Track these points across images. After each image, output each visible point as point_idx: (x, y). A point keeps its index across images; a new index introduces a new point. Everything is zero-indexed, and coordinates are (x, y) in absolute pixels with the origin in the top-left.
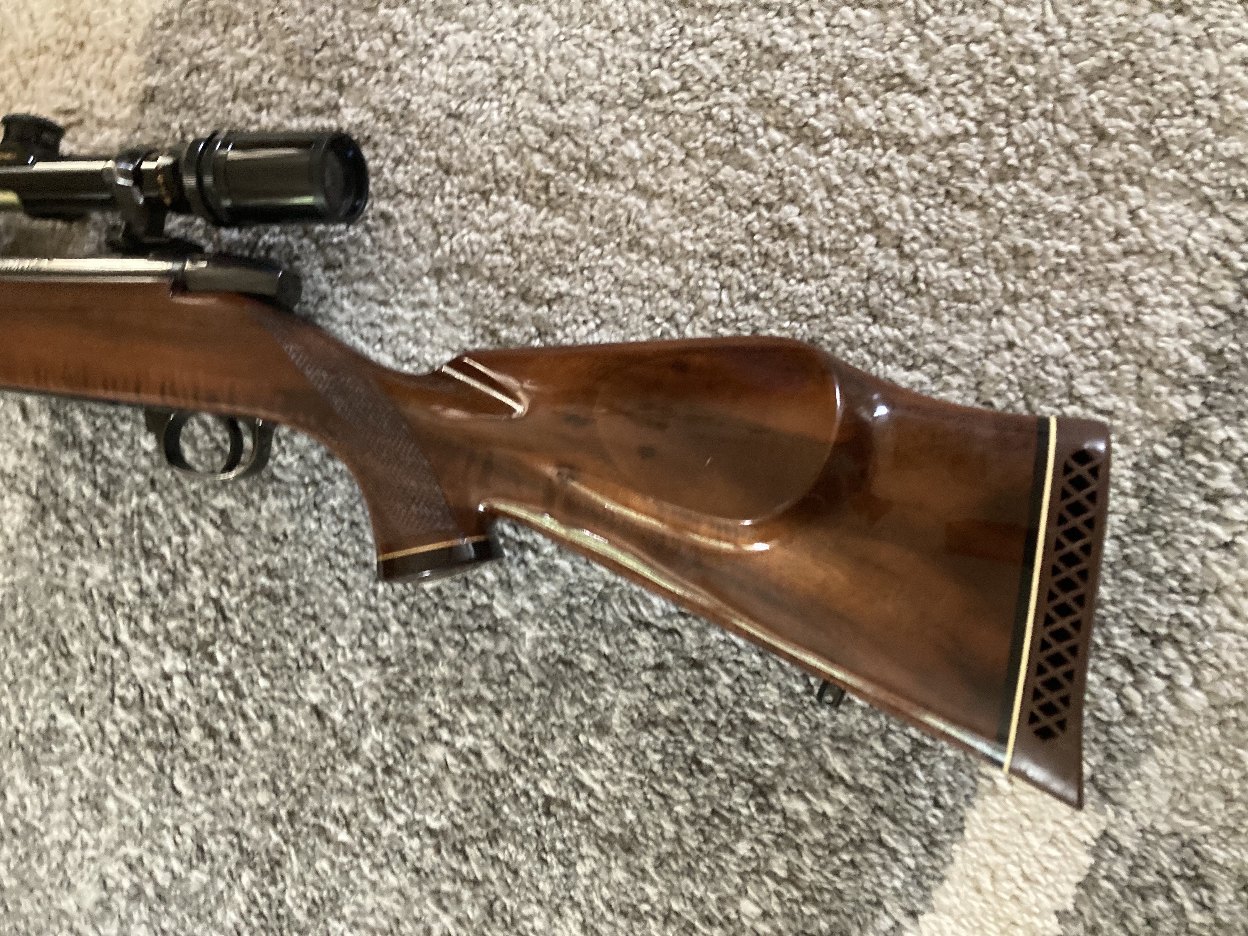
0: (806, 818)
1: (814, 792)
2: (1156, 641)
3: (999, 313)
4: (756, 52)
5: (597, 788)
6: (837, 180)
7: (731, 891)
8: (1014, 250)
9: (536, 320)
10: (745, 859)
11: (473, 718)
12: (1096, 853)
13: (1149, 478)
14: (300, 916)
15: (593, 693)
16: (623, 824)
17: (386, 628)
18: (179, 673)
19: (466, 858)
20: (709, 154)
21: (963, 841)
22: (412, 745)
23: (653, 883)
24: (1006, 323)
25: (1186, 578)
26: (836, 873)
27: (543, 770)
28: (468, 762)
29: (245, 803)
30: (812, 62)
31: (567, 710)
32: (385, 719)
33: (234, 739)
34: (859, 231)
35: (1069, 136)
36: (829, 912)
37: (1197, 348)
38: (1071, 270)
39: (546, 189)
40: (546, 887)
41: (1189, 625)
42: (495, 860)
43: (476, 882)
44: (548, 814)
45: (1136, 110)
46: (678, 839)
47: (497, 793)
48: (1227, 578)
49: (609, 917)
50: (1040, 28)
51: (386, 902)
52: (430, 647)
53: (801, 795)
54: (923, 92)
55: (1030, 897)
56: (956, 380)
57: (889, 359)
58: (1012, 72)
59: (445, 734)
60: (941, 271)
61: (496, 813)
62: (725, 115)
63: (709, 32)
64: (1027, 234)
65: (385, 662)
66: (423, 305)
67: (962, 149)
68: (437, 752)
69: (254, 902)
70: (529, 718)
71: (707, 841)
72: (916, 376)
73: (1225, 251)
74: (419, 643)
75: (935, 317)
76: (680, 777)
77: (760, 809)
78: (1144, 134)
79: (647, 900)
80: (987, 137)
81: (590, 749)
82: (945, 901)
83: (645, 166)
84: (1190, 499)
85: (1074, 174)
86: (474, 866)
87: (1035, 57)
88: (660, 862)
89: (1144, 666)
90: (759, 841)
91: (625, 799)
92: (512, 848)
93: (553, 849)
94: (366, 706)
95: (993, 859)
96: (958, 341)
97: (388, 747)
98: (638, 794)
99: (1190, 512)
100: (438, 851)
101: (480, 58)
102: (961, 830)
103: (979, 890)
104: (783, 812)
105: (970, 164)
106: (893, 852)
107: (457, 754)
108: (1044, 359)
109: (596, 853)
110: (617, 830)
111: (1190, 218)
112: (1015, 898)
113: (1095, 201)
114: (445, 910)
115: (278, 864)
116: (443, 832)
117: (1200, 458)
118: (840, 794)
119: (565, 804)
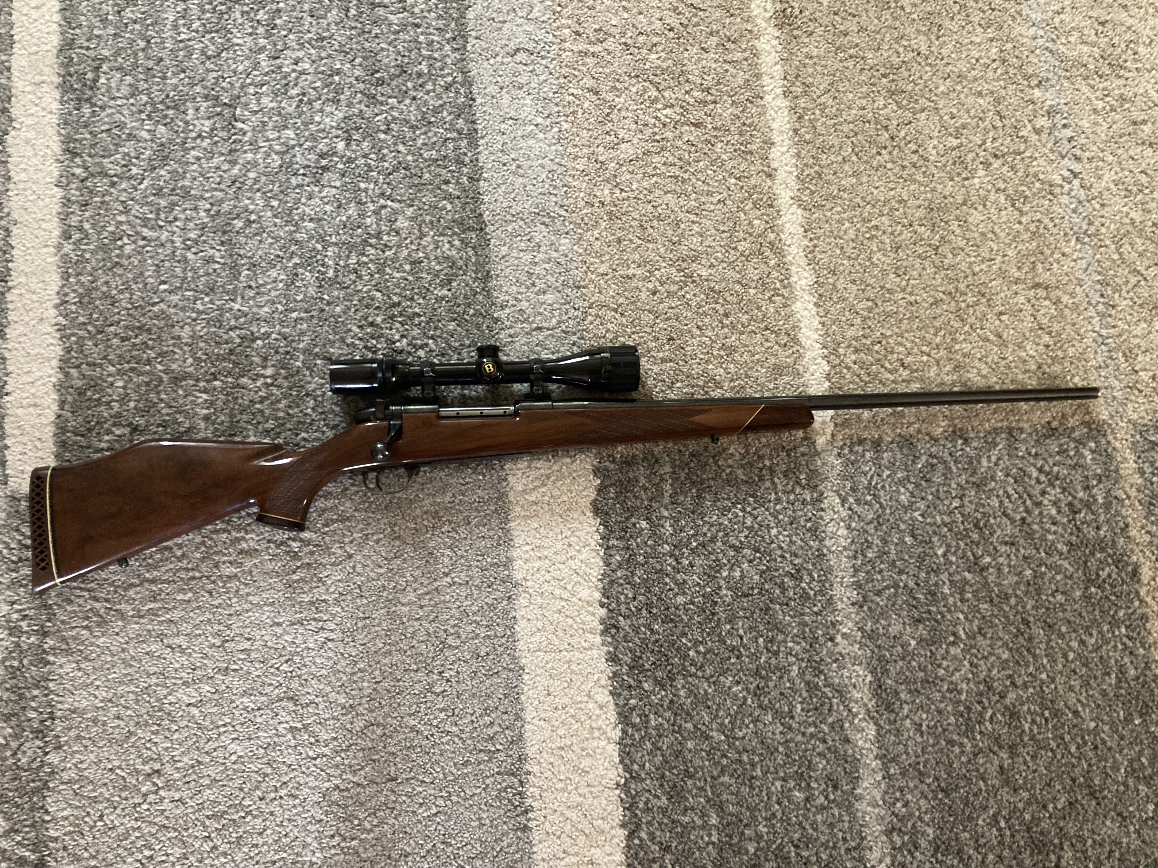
0: (114, 429)
1: (115, 441)
2: (20, 560)
3: (127, 643)
4: (255, 692)
5: (199, 395)
6: (205, 661)
7: (129, 386)
8: (131, 666)
9: (300, 558)
10: (129, 401)
11: (260, 393)
12: (6, 476)
13: (49, 613)
14: (301, 270)
15: (216, 429)
16: (182, 387)
17: (313, 409)
18: (399, 341)
19: (238, 336)
20: (257, 649)
21: (53, 453)
22: (282, 368)
23: (160, 371)
24: (122, 641)
25: (21, 586)
26: (93, 416)
27: (223, 389)
28: (256, 375)
29: (346, 303)
30: (233, 698)
31: (223, 418)
32: (298, 372)
33: (360, 327)
34: (189, 648)
35: (129, 712)
36: (89, 399)
37: (54, 663)
38: (108, 669)
39: (317, 608)
40: (202, 345)
41: (12, 571)
42: (227, 343)
43: (231, 329)
44: (212, 374)
45: (111, 730)
46: (158, 393)
47: (237, 370)
48: (8, 593)
49: (171, 348)
50: (156, 744)
51: (266, 298)
52: (291, 412)
53: (119, 436)
54: (189, 705)
55: (20, 448)
56: (131, 613)
57: (159, 609)
58: (159, 725)
59: (269, 381)
60: (153, 648)
61: (234, 363)
62: (257, 666)
63: (277, 691)
64: (128, 674)
65: (307, 395)
66: (351, 542)
67: (165, 692)
68: (269, 372)
69: (323, 265)
70: (237, 407)
71: (146, 400)
72: (146, 608)
73: (60, 699)
74: (296, 410)
75: (149, 631)
76: (167, 418)
77: (131, 423)
78: (104, 724)
79: (160, 363)
80: (159, 700)
81: (208, 408)
82: (49, 428)
83: (281, 634)
84: (32, 613)
85: (122, 701)
86: (234, 335)
87: (153, 733)
88: (161, 380)
89: (20, 549)
90: (127, 411)
91: (185, 397)
92: (222, 352)
93: (205, 361)
94: (308, 373)
95: (40, 454)
96: (137, 627)
97: (292, 362)
98: (181, 402)
99: (30, 609)
100: (252, 333)
101: (365, 644)
102: (56, 457)
103: (39, 439)
104: (124, 426)
105: (160, 688)
106: (76, 435)
107: (263, 376)
108: (103, 635)
109: (187, 370)
110: (184, 383)
111: (76, 704)
112: (25, 444)
113: (111, 695)
114: (239, 310)
115: (320, 287)
116: (254, 340)
117: (35, 628)
118: (104, 445)
119: (208, 381)
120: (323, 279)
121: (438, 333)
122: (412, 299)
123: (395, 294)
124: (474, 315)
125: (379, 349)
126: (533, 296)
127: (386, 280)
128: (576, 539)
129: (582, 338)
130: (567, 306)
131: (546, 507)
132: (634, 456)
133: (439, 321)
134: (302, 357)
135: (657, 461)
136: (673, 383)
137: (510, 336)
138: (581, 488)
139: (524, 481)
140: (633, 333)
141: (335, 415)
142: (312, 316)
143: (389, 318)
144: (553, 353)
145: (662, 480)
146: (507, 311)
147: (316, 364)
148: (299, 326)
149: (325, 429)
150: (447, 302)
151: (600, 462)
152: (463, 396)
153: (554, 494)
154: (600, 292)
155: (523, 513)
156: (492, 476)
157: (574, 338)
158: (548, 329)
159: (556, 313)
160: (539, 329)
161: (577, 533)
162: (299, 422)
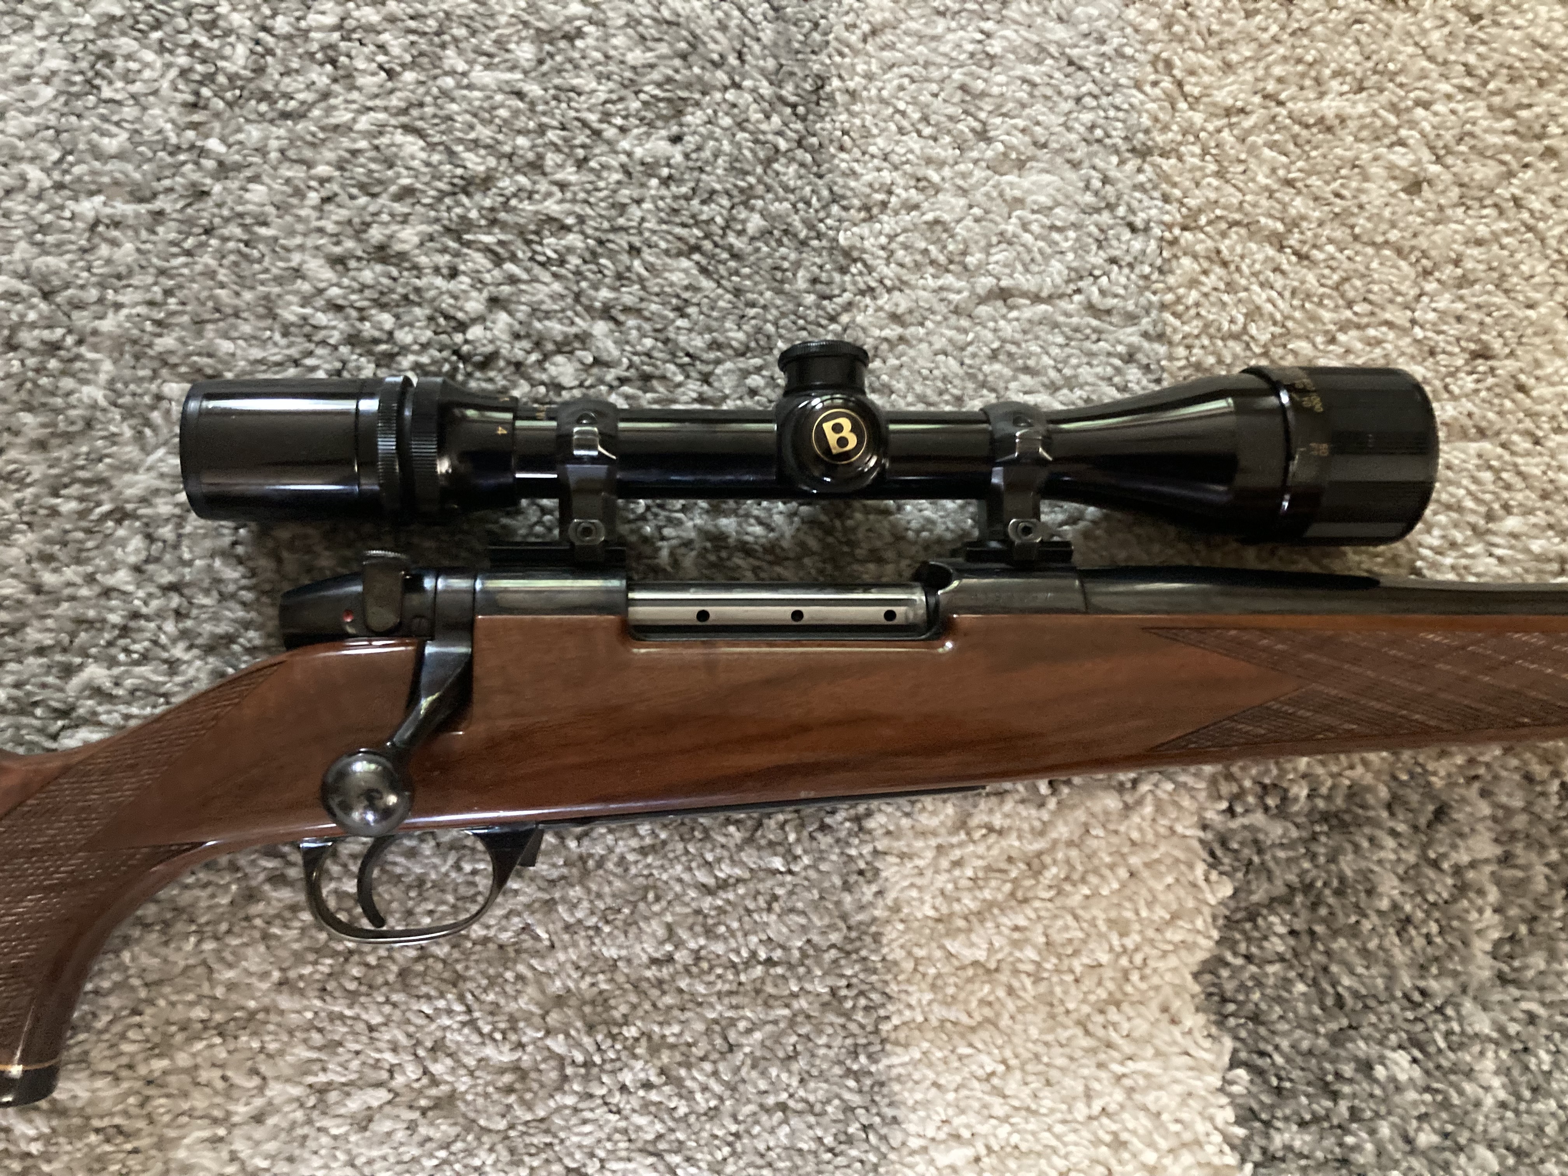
120: (209, 79)
121: (629, 295)
122: (536, 166)
123: (476, 144)
124: (765, 234)
125: (404, 350)
126: (979, 174)
127: (445, 93)
128: (1145, 1121)
129: (1161, 337)
130: (1105, 218)
131: (1029, 990)
132: (1355, 793)
133: (634, 251)
134: (107, 366)
135: (1441, 814)
136: (1490, 517)
137: (895, 318)
138: (1161, 913)
139: (941, 880)
140: (1344, 327)
141: (223, 597)
142: (159, 214)
143: (448, 230)
144: (1053, 388)
145: (1462, 889)
146: (888, 223)
147: (159, 397)
148: (104, 250)
149: (178, 651)
150: (666, 182)
151: (1230, 811)
152: (718, 539)
153: (1058, 938)
154: (1220, 174)
155: (939, 1012)
156: (821, 856)
157: (1130, 335)
158: (1036, 299)
159: (1067, 241)
160: (1004, 295)
161: (1149, 1099)
162: (81, 622)
